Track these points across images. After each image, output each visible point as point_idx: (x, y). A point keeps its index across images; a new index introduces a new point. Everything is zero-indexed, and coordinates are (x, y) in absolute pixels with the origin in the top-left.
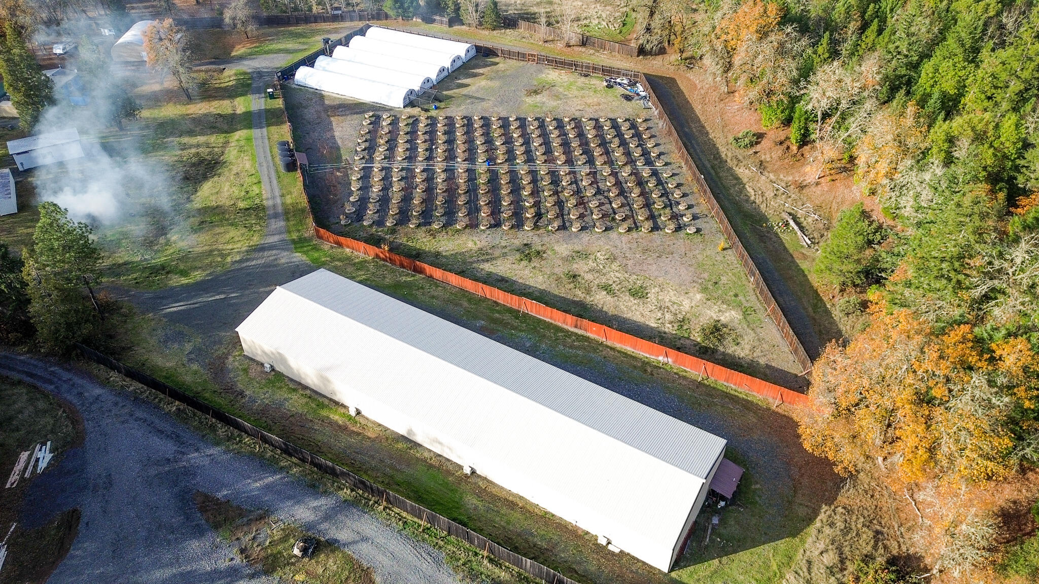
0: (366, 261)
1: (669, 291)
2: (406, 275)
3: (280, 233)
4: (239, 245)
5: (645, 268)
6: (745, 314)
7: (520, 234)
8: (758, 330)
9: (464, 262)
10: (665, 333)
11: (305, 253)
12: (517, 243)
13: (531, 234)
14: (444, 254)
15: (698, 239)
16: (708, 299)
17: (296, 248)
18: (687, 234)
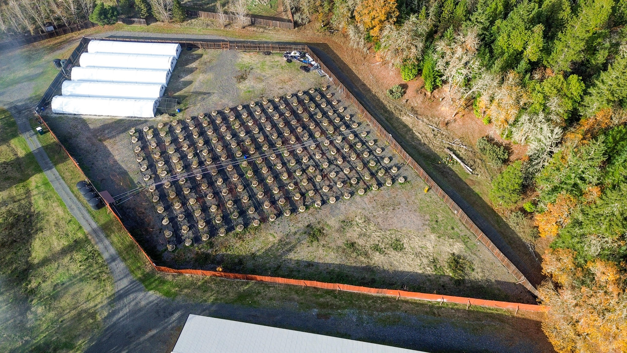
0: (206, 282)
1: (414, 238)
2: (242, 285)
3: (126, 276)
4: (99, 299)
5: (391, 222)
6: (465, 243)
7: (299, 217)
8: (478, 254)
9: (276, 257)
10: (429, 276)
11: (156, 289)
12: (301, 225)
13: (306, 215)
14: (258, 254)
15: (408, 186)
16: (439, 237)
17: (146, 286)
18: (400, 184)
